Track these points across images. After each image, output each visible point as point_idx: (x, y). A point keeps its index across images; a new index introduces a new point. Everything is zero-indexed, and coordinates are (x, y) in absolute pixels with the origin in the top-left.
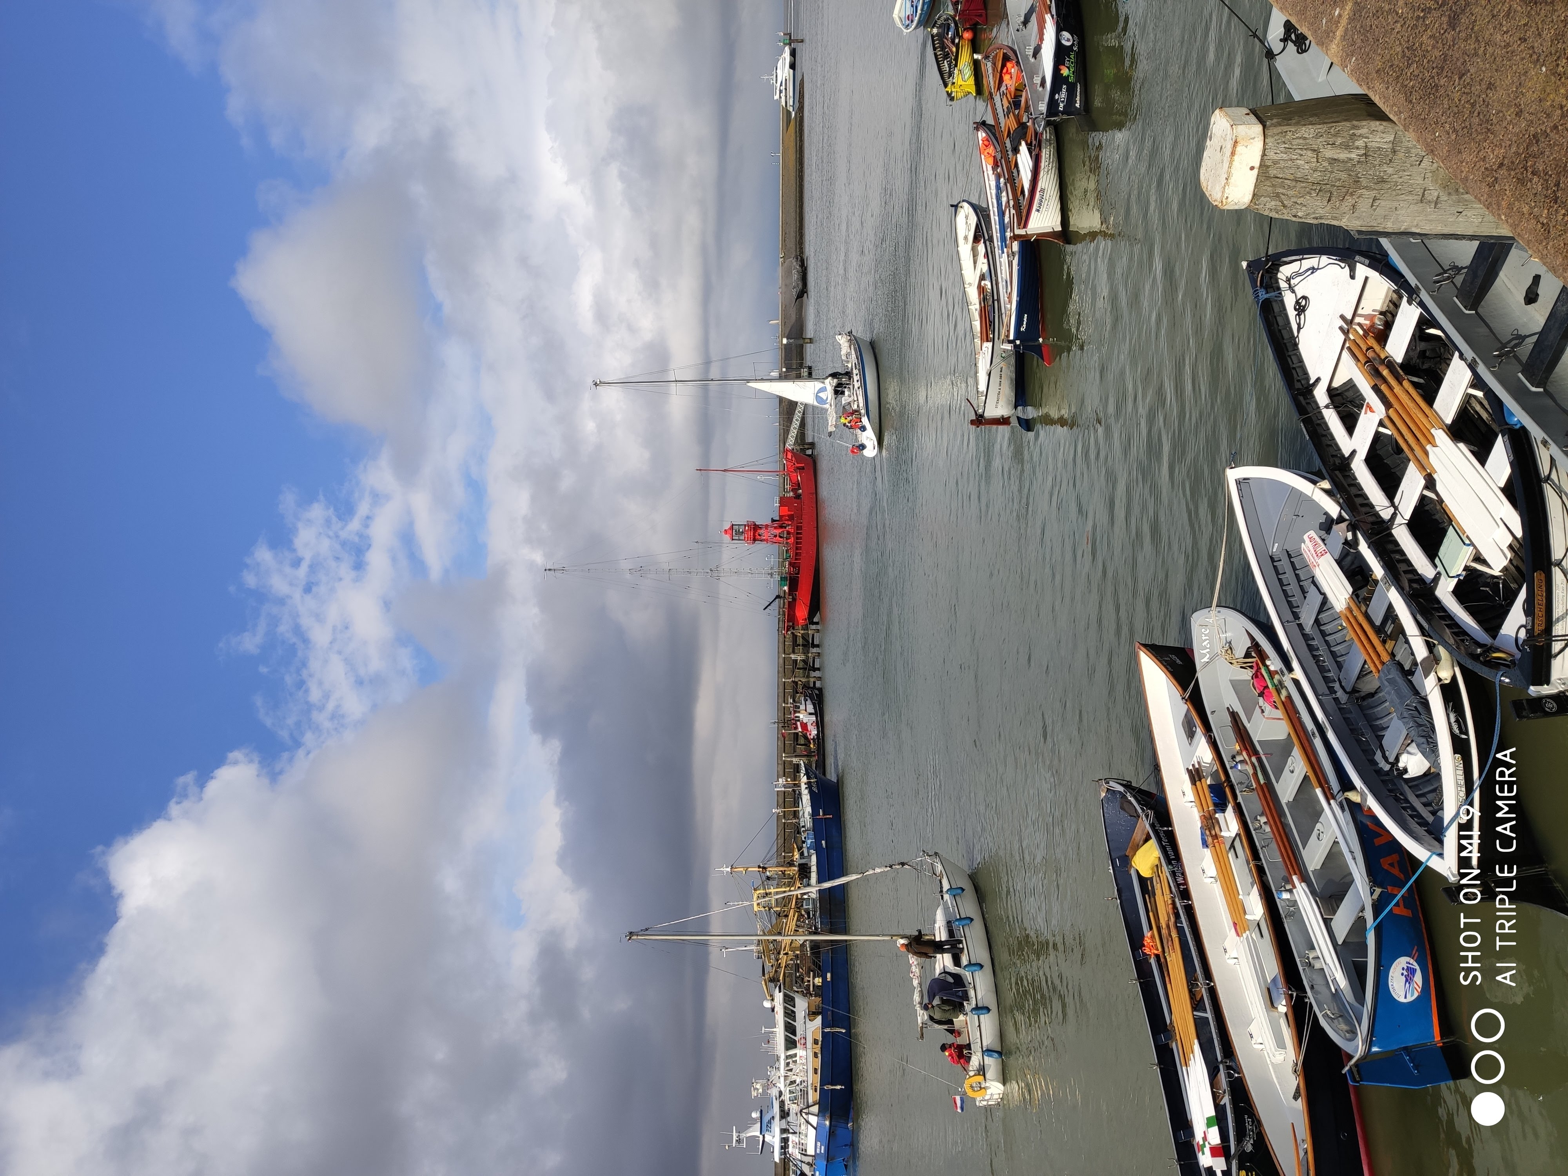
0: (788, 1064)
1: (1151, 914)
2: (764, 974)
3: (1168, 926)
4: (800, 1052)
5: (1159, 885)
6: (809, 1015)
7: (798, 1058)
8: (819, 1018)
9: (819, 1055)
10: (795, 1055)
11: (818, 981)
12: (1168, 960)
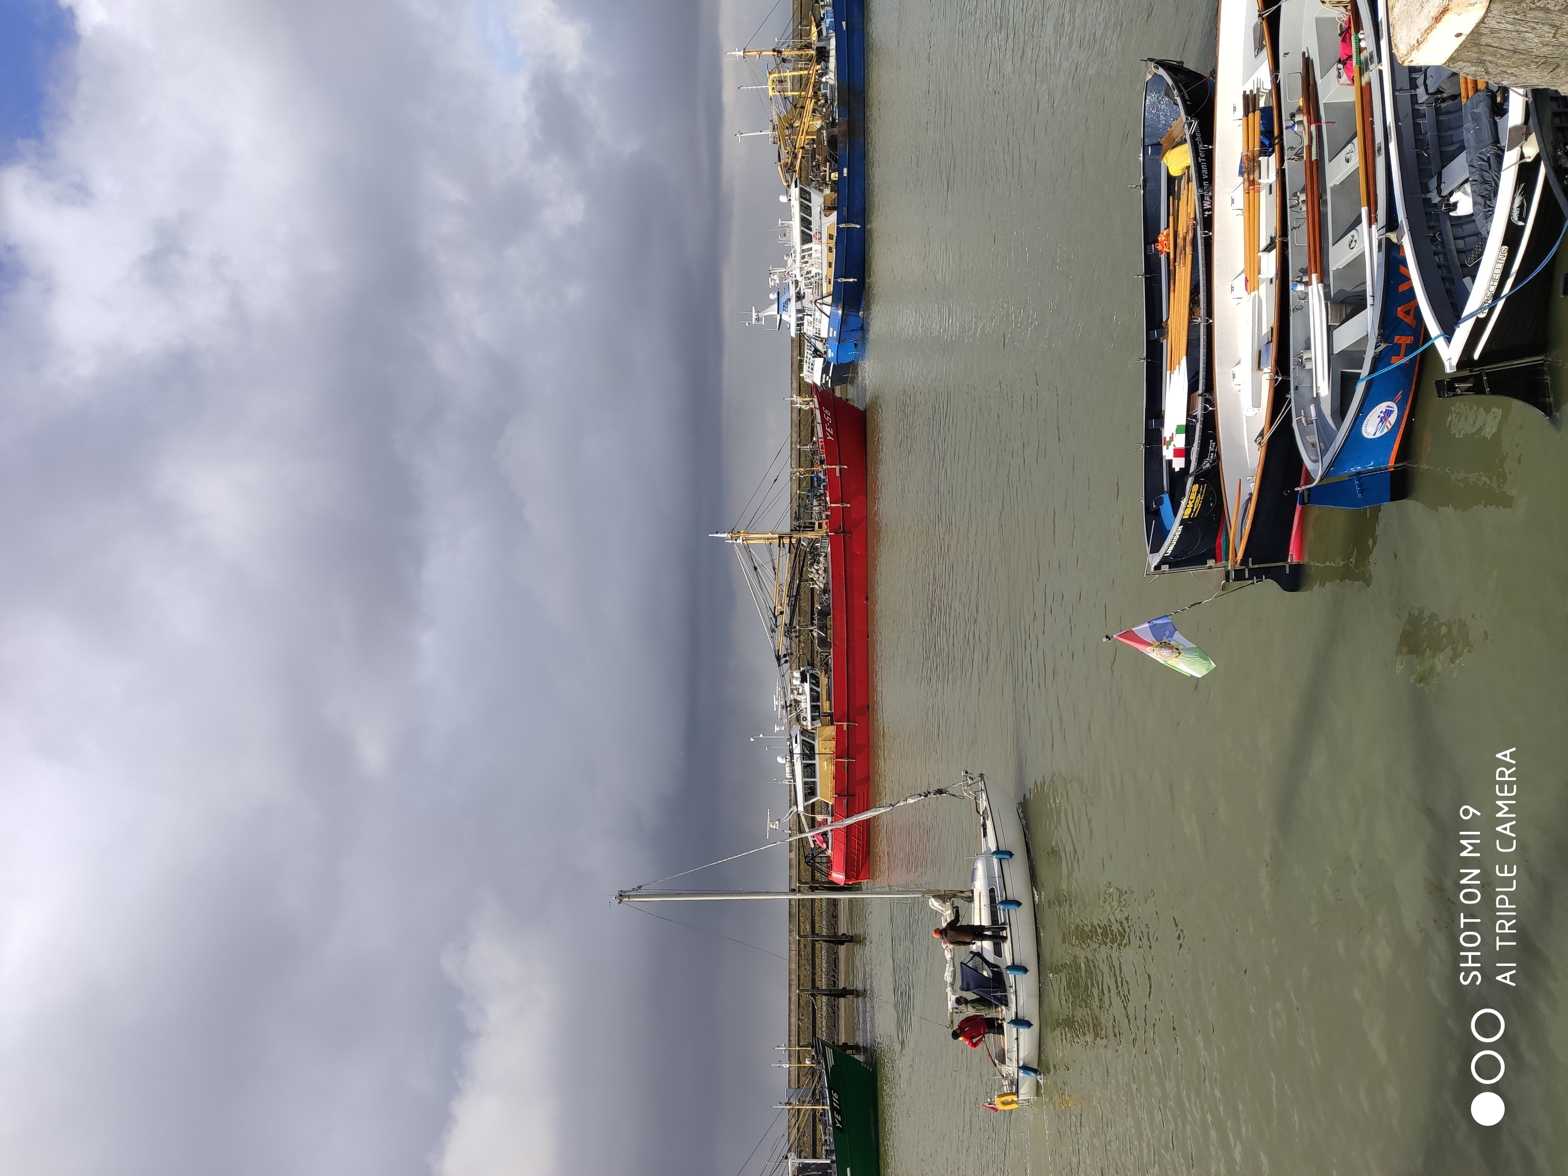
0: (803, 257)
1: (1171, 218)
2: (780, 161)
3: (1185, 239)
4: (814, 246)
5: (1186, 192)
6: (825, 209)
7: (813, 252)
8: (835, 213)
9: (834, 250)
10: (811, 249)
11: (835, 176)
12: (1177, 270)
